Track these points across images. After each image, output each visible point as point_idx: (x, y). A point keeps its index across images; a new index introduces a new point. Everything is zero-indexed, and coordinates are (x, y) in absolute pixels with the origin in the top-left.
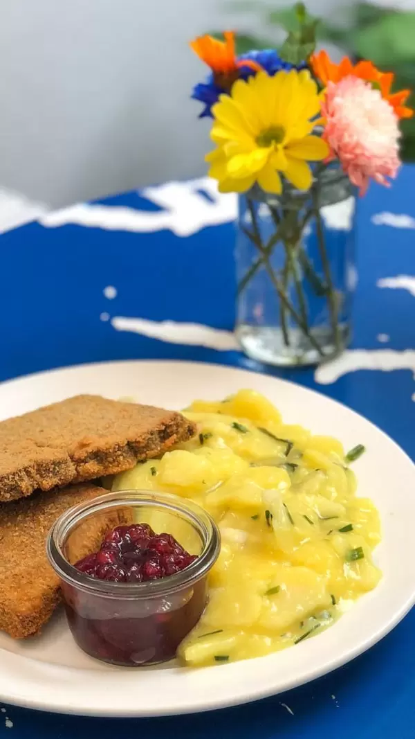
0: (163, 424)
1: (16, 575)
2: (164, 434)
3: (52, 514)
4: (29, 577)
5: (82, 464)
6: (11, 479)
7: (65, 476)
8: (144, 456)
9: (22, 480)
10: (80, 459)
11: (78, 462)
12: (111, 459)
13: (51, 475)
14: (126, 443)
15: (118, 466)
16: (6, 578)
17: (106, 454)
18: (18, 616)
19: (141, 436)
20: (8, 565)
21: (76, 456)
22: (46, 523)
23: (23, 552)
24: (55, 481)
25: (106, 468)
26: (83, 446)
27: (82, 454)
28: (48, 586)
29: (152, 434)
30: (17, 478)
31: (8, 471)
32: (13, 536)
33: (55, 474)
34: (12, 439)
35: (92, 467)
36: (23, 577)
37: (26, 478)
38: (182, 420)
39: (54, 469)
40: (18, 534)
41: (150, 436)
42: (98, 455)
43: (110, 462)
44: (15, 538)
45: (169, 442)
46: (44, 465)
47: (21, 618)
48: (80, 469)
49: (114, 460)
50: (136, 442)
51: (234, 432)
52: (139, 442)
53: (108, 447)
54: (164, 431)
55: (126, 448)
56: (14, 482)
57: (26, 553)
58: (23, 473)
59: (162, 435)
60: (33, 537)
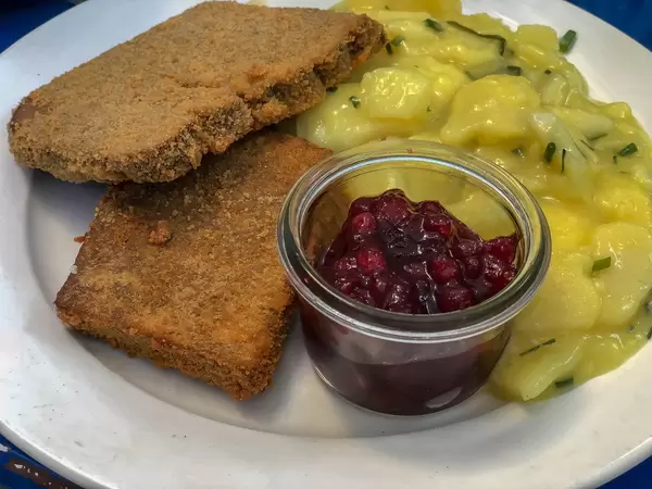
0: (351, 33)
1: (215, 297)
2: (355, 48)
3: (232, 186)
4: (236, 298)
5: (259, 106)
6: (173, 149)
7: (243, 127)
8: (334, 81)
9: (188, 146)
10: (254, 99)
11: (252, 103)
12: (297, 94)
13: (223, 129)
14: (313, 66)
15: (306, 102)
16: (201, 305)
17: (290, 86)
18: (243, 371)
19: (330, 55)
20: (196, 282)
21: (249, 96)
22: (230, 202)
23: (212, 256)
24: (232, 137)
25: (291, 105)
26: (253, 79)
27: (256, 91)
28: (271, 309)
29: (341, 50)
30: (182, 145)
31: (167, 137)
32: (187, 231)
33: (230, 128)
34: (138, 77)
35: (274, 108)
36: (226, 300)
37: (193, 142)
38: (373, 25)
39: (226, 120)
40: (193, 226)
41: (340, 53)
42: (279, 90)
43: (294, 97)
44: (190, 234)
45: (362, 57)
46: (211, 117)
47: (248, 373)
48: (257, 113)
49: (300, 94)
50: (325, 64)
51: (430, 34)
52: (328, 64)
53: (291, 76)
54: (353, 43)
55: (313, 75)
56: (179, 153)
57: (216, 258)
58: (188, 136)
59: (352, 48)
60: (218, 229)
